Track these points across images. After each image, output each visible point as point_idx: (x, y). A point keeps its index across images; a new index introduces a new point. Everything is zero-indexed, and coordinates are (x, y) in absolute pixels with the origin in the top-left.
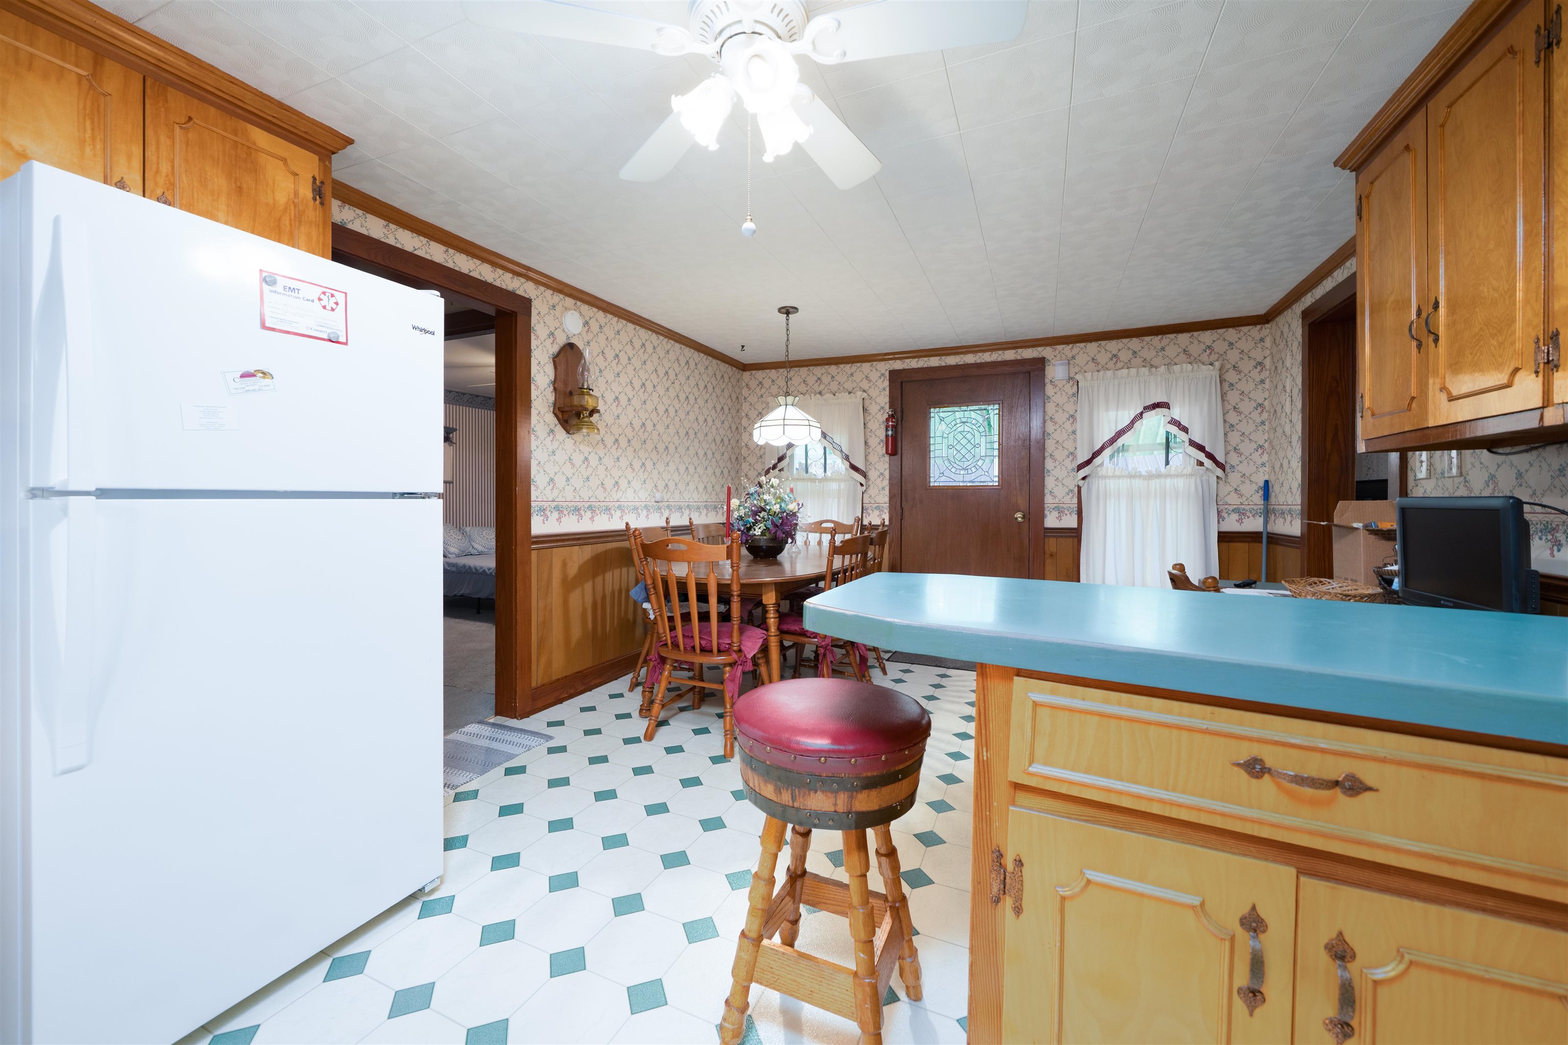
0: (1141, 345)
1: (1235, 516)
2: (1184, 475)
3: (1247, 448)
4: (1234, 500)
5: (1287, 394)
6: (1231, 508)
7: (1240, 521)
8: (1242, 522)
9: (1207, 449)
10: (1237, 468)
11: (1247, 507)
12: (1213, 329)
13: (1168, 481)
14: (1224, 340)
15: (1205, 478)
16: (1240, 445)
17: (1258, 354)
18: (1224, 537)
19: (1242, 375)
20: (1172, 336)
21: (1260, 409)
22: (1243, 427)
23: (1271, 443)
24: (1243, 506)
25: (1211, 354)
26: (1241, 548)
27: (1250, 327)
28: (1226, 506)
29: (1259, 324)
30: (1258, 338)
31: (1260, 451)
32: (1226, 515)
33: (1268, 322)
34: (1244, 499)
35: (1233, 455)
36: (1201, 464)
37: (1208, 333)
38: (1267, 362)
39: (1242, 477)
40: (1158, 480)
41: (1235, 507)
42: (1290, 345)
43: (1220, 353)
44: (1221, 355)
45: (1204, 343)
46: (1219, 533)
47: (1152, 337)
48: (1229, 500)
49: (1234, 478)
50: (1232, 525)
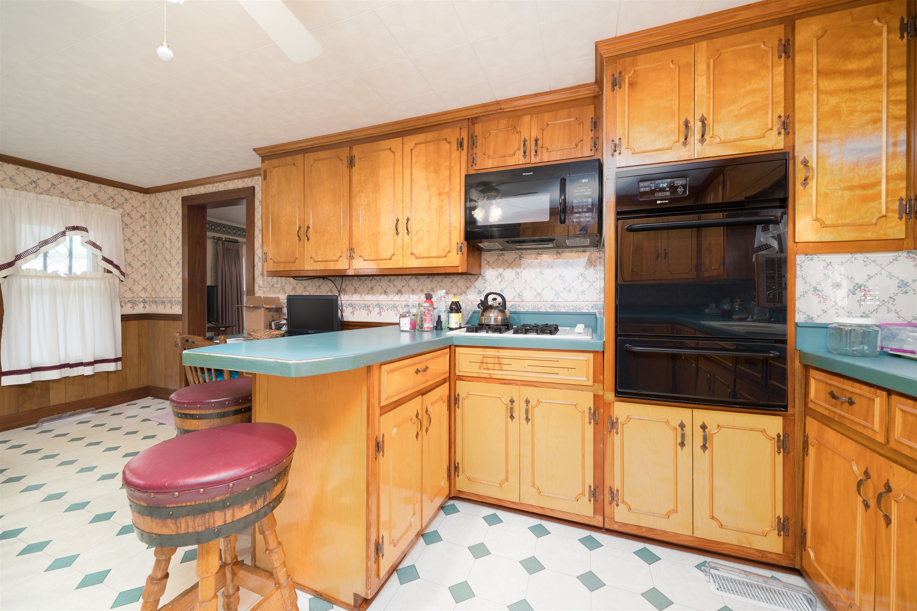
0: (59, 180)
1: (130, 305)
2: (97, 278)
3: (136, 264)
4: (128, 295)
5: (167, 238)
6: (127, 300)
7: (133, 308)
8: (134, 309)
9: (115, 263)
10: (131, 276)
11: (137, 300)
12: (115, 186)
13: (85, 282)
14: (122, 196)
15: (111, 281)
16: (132, 262)
17: (141, 210)
18: (125, 318)
19: (133, 220)
20: (86, 182)
21: (143, 243)
22: (134, 251)
23: (151, 263)
24: (134, 299)
25: (113, 202)
26: (133, 324)
27: (138, 193)
28: (124, 299)
29: (143, 193)
30: (142, 200)
31: (144, 267)
32: (124, 305)
33: (148, 193)
34: (135, 294)
35: (129, 268)
36: (109, 272)
37: (111, 188)
38: (148, 216)
39: (133, 281)
40: (76, 281)
41: (130, 299)
42: (169, 212)
43: (119, 203)
44: (120, 205)
45: (109, 194)
46: (122, 315)
47: (69, 178)
48: (126, 295)
49: (129, 282)
50: (129, 310)
